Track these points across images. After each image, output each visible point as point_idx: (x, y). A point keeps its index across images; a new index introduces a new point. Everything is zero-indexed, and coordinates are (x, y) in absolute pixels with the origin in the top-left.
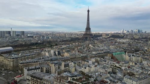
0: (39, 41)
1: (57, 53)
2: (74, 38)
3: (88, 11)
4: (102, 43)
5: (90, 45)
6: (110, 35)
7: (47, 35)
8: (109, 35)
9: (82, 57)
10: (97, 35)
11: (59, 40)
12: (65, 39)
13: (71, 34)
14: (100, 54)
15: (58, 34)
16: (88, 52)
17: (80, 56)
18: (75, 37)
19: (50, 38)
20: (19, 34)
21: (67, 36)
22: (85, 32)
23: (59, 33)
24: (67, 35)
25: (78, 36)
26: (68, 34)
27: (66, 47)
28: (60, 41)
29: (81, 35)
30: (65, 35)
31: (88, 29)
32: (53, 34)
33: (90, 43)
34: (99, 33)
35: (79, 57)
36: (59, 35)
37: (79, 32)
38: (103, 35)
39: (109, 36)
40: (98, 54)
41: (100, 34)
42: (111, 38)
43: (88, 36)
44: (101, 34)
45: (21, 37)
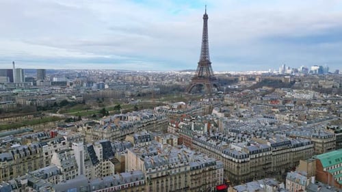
0: (74, 97)
1: (98, 150)
2: (168, 88)
3: (206, 17)
4: (247, 105)
5: (215, 111)
6: (257, 79)
7: (104, 77)
8: (254, 80)
9: (193, 169)
10: (226, 80)
11: (129, 93)
12: (145, 91)
13: (163, 77)
14: (260, 151)
15: (130, 78)
16: (214, 143)
17: (188, 168)
18: (171, 83)
19: (106, 87)
20: (31, 75)
21: (151, 82)
22: (197, 71)
23: (134, 74)
24: (150, 79)
25: (178, 80)
26: (155, 76)
27: (139, 119)
28: (132, 96)
29: (186, 80)
30: (147, 78)
31: (205, 63)
32: (118, 76)
33: (214, 102)
34: (229, 75)
35: (183, 170)
36: (133, 79)
37: (181, 72)
38: (240, 79)
39: (254, 83)
40: (254, 153)
41: (233, 78)
42: (264, 88)
43: (205, 83)
44: (235, 76)
45: (35, 84)
